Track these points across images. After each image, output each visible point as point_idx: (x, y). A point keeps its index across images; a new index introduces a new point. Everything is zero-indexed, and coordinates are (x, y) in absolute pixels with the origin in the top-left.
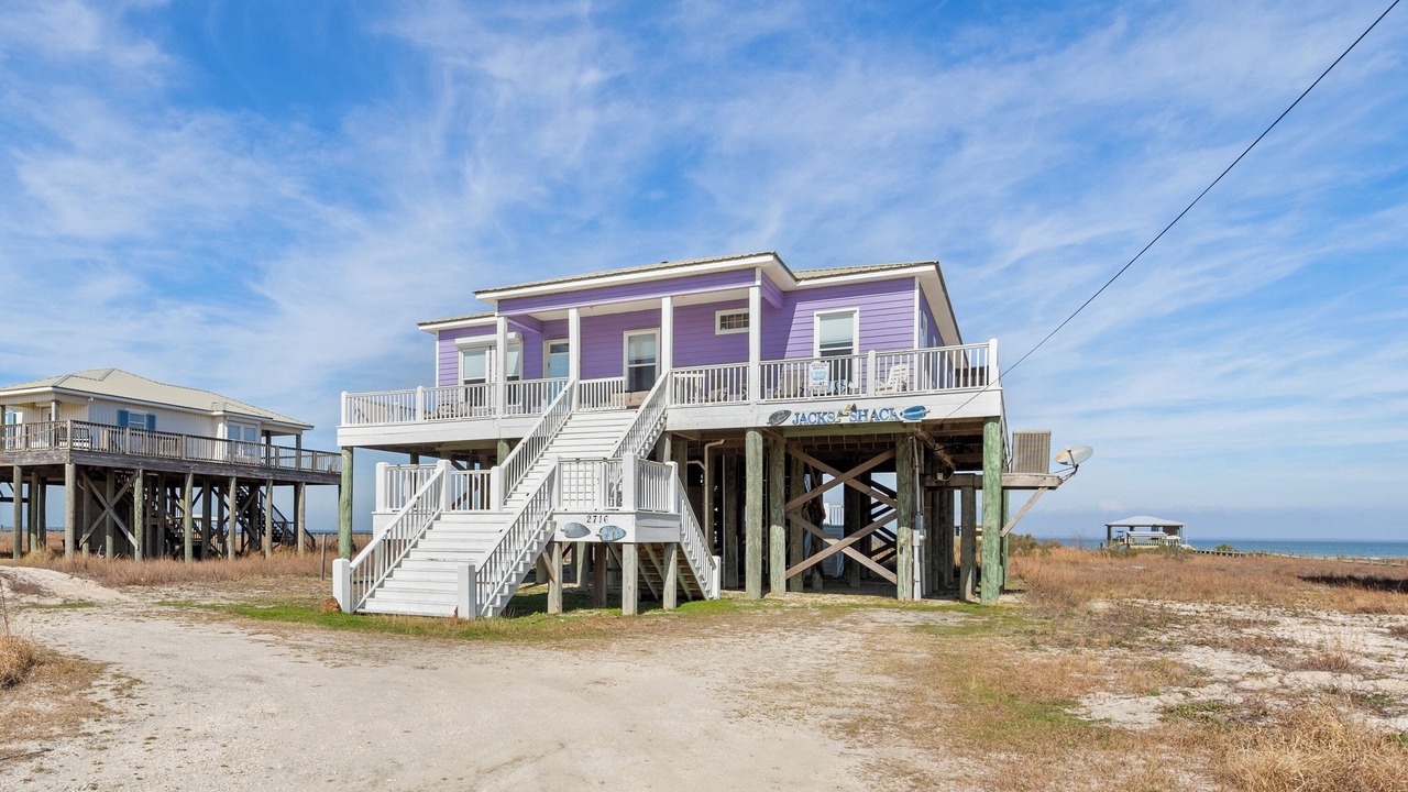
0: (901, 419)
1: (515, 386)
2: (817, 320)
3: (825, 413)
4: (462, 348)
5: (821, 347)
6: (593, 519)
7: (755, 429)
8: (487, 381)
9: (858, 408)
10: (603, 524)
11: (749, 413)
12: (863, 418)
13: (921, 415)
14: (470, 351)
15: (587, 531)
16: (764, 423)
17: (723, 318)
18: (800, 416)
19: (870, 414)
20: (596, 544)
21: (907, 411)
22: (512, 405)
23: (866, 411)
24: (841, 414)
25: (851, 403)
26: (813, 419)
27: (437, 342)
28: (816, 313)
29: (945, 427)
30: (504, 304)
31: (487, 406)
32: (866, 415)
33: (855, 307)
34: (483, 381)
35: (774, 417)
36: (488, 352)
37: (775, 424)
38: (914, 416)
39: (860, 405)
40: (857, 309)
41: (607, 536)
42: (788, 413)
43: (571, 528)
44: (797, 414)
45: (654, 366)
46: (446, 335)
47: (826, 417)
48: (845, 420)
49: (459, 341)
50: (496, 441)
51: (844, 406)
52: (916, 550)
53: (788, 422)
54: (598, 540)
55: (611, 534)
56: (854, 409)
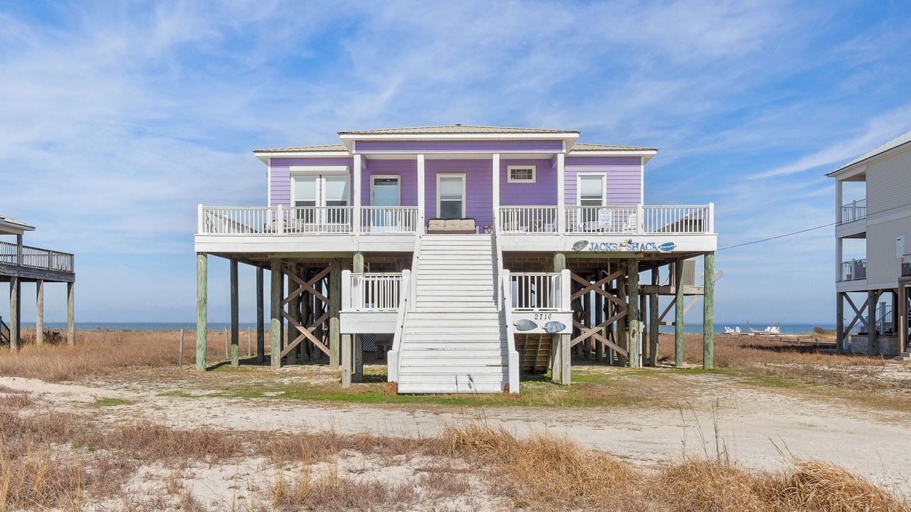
0: (659, 250)
1: (343, 210)
2: (579, 178)
3: (611, 244)
4: (292, 174)
5: (582, 197)
6: (539, 316)
7: (562, 252)
8: (318, 204)
9: (633, 242)
10: (548, 320)
11: (557, 241)
12: (635, 248)
13: (671, 248)
14: (300, 177)
15: (535, 326)
16: (569, 248)
17: (513, 171)
18: (594, 245)
19: (640, 246)
20: (543, 334)
21: (663, 245)
22: (341, 224)
23: (637, 244)
24: (621, 245)
25: (628, 238)
26: (603, 248)
27: (269, 168)
28: (578, 174)
29: (652, 255)
30: (360, 145)
31: (318, 223)
32: (637, 247)
33: (604, 171)
34: (313, 203)
35: (576, 244)
36: (318, 180)
37: (578, 250)
38: (668, 248)
39: (634, 240)
40: (605, 174)
41: (551, 329)
42: (586, 243)
43: (522, 324)
44: (592, 244)
45: (460, 202)
46: (276, 162)
47: (611, 247)
48: (624, 249)
49: (293, 168)
50: (352, 253)
51: (623, 240)
52: (641, 335)
53: (587, 249)
54: (544, 332)
55: (554, 327)
56: (630, 242)
